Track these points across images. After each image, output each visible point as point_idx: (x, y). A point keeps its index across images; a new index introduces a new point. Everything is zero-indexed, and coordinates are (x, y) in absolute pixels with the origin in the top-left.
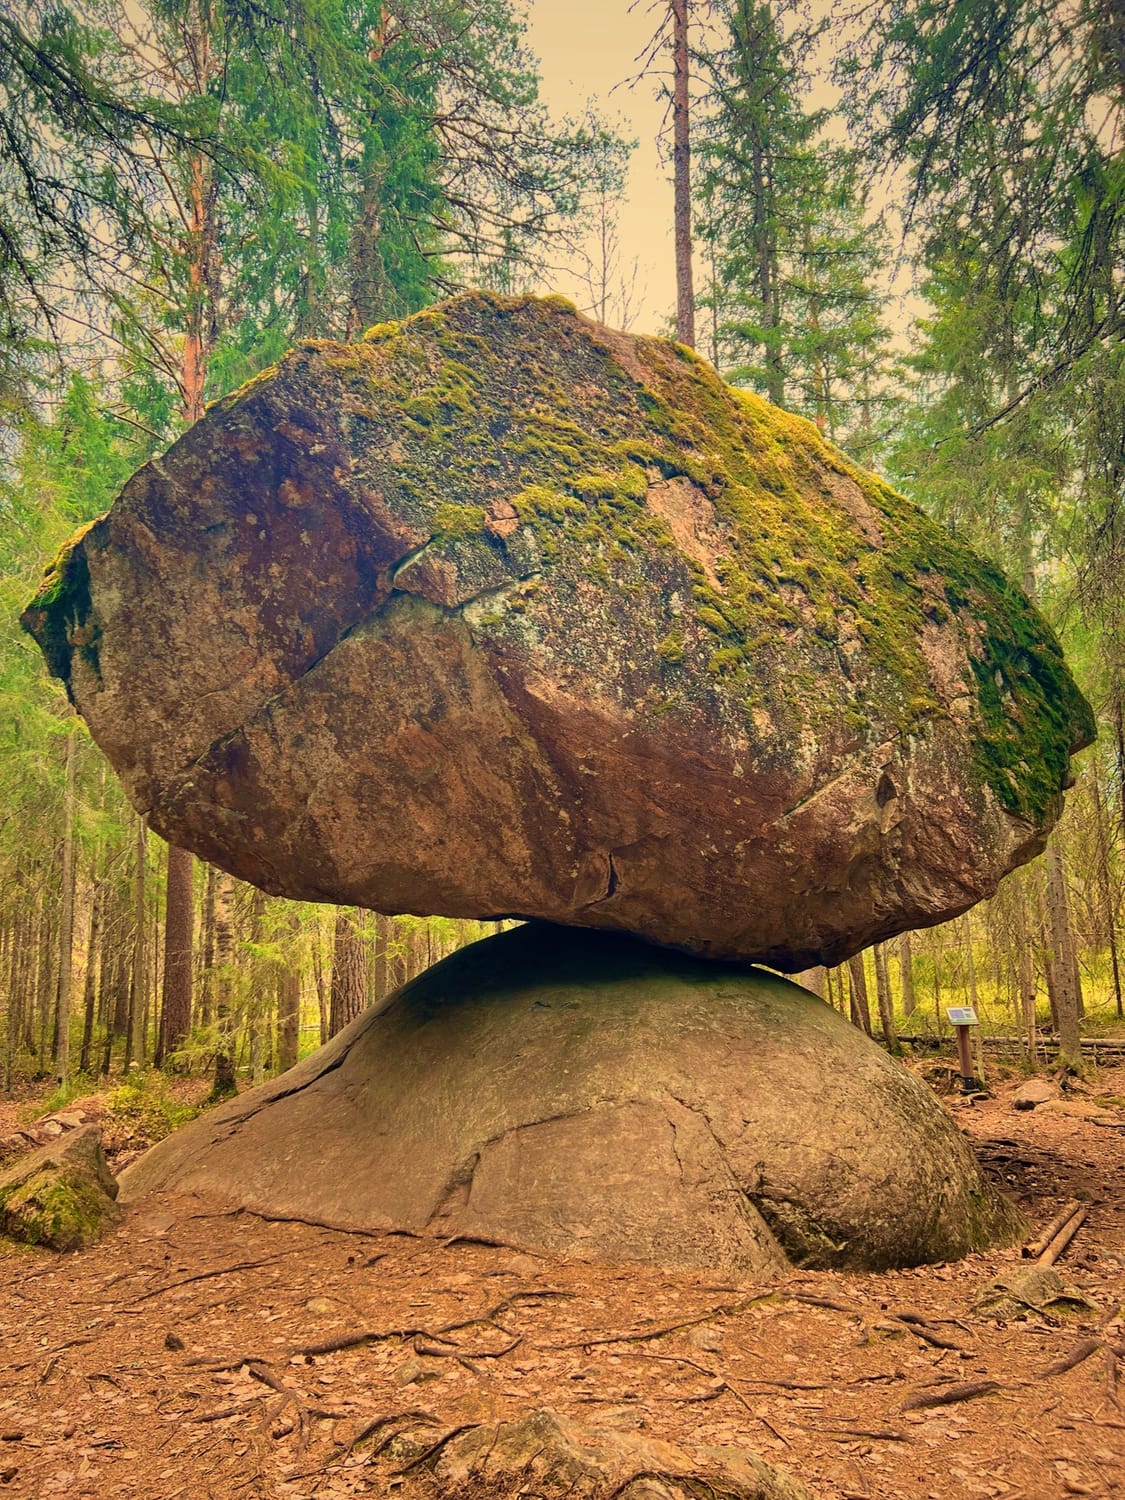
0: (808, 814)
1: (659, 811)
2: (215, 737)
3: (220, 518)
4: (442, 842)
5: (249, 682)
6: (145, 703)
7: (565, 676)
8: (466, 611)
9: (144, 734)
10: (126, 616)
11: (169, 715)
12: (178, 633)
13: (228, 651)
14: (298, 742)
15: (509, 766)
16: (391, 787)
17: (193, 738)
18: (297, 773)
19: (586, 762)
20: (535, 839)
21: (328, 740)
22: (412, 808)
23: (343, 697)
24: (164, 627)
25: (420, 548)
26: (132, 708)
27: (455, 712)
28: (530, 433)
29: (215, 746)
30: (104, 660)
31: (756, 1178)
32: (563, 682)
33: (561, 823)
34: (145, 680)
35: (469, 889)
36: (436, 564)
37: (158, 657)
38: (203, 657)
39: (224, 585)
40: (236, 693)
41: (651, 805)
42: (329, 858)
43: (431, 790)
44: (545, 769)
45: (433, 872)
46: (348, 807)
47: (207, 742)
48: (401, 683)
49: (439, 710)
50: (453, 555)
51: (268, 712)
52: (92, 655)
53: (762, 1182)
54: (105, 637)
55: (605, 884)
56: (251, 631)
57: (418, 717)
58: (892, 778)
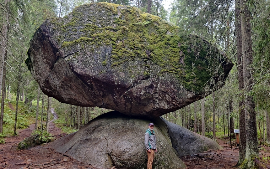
2: (45, 79)
3: (39, 46)
4: (76, 95)
5: (47, 70)
6: (38, 74)
8: (66, 58)
9: (38, 79)
11: (40, 76)
13: (44, 66)
14: (54, 79)
15: (79, 83)
18: (55, 84)
20: (88, 95)
22: (70, 90)
23: (57, 72)
25: (59, 49)
27: (68, 74)
28: (85, 28)
31: (111, 152)
32: (81, 69)
34: (37, 71)
36: (61, 51)
37: (38, 67)
39: (42, 56)
42: (62, 97)
43: (71, 87)
44: (84, 83)
45: (77, 100)
46: (62, 89)
48: (62, 70)
51: (50, 75)
52: (32, 67)
54: (33, 64)
55: (102, 102)
56: (46, 63)
57: (65, 75)
58: (154, 84)
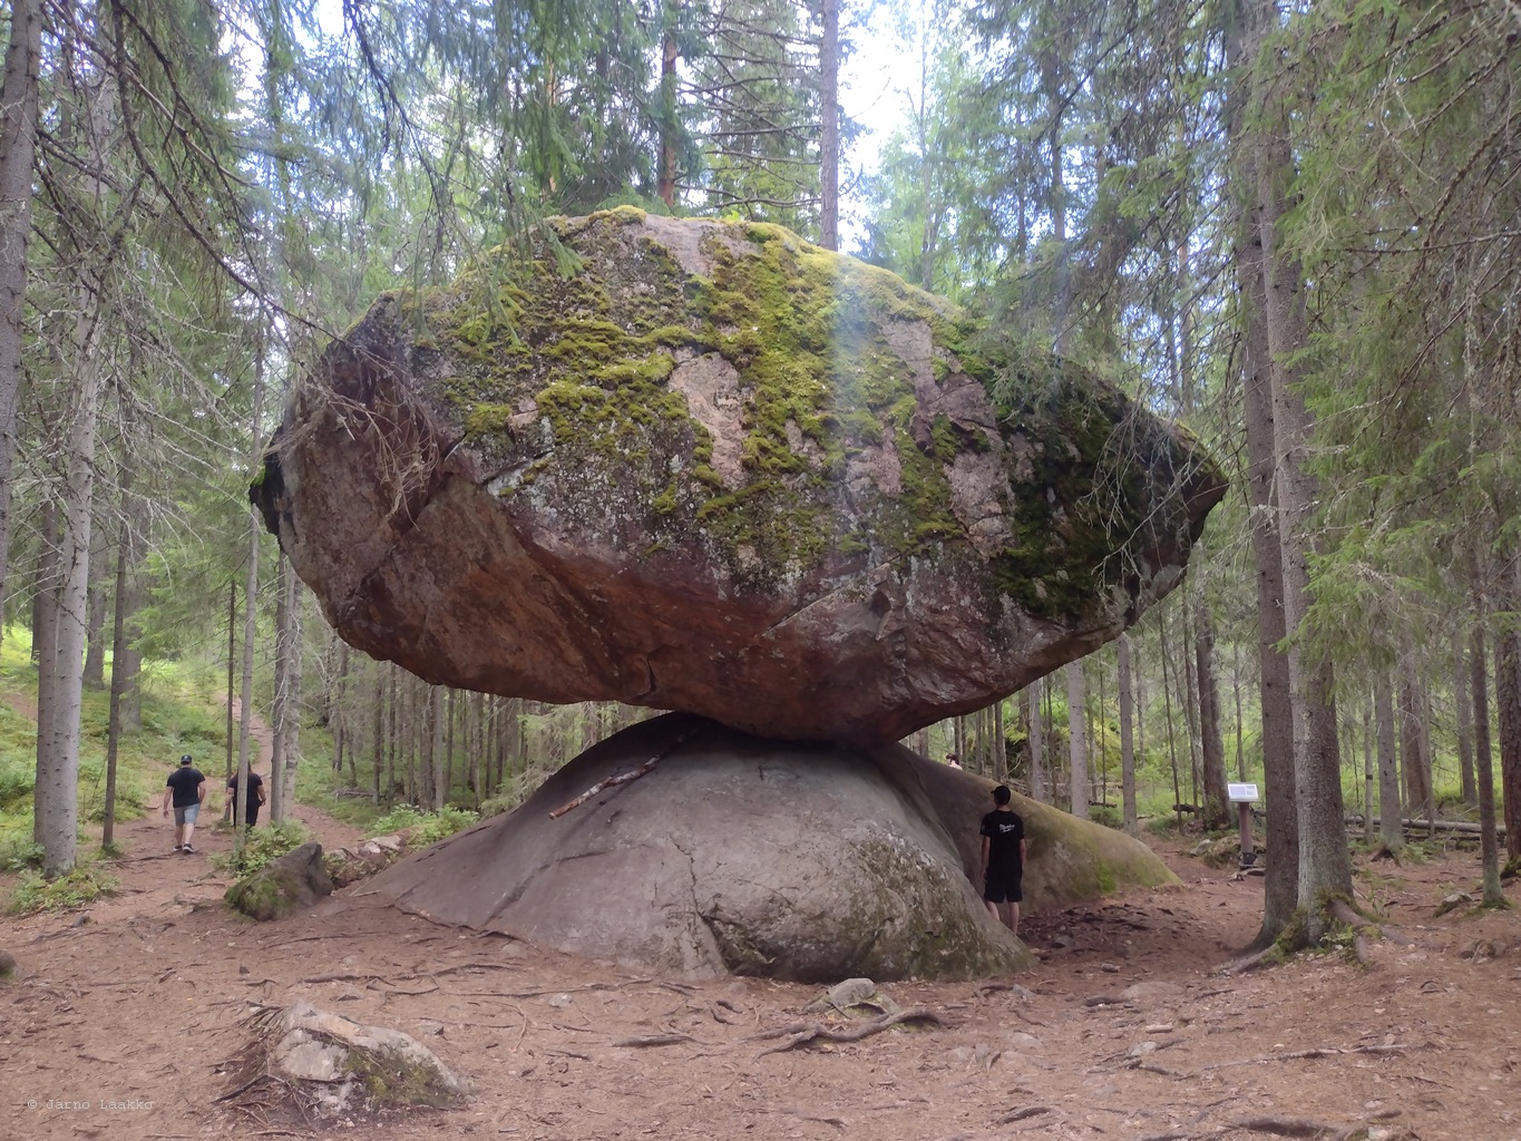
0: (789, 627)
1: (666, 626)
2: (363, 575)
4: (521, 650)
5: (377, 536)
6: (321, 551)
7: (566, 530)
8: (489, 486)
9: (323, 573)
10: (303, 492)
11: (336, 559)
12: (332, 502)
13: (362, 515)
14: (412, 578)
15: (545, 597)
16: (475, 610)
17: (350, 577)
18: (416, 601)
19: (594, 592)
20: (582, 647)
21: (429, 577)
22: (494, 625)
23: (433, 546)
24: (324, 497)
25: (457, 441)
26: (315, 554)
27: (498, 558)
29: (364, 582)
30: (295, 521)
31: (712, 905)
32: (564, 535)
33: (594, 636)
34: (320, 535)
35: (550, 683)
36: (467, 452)
37: (324, 519)
38: (349, 519)
39: (353, 469)
40: (371, 544)
41: (657, 623)
42: (449, 661)
43: (501, 611)
44: (570, 598)
45: (522, 671)
46: (451, 623)
47: (358, 579)
48: (463, 537)
49: (487, 556)
50: (480, 445)
51: (391, 557)
52: (289, 518)
53: (716, 908)
54: (294, 505)
55: (647, 680)
56: (372, 501)
58: (887, 594)
